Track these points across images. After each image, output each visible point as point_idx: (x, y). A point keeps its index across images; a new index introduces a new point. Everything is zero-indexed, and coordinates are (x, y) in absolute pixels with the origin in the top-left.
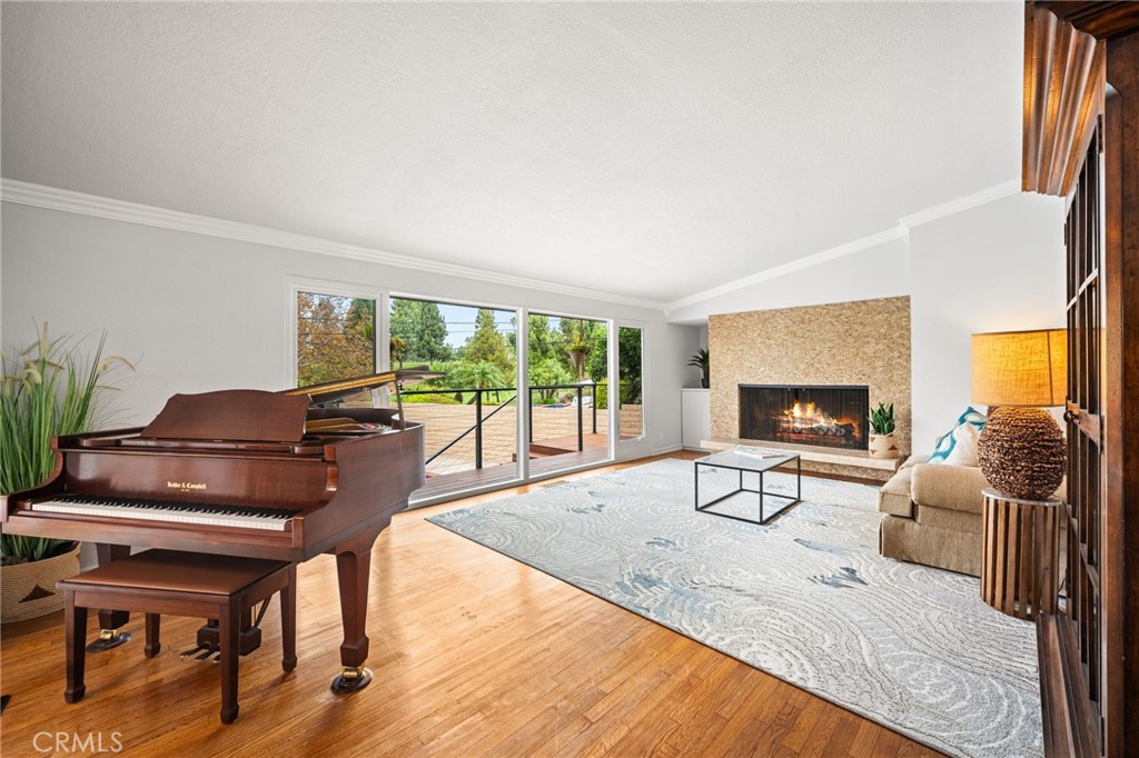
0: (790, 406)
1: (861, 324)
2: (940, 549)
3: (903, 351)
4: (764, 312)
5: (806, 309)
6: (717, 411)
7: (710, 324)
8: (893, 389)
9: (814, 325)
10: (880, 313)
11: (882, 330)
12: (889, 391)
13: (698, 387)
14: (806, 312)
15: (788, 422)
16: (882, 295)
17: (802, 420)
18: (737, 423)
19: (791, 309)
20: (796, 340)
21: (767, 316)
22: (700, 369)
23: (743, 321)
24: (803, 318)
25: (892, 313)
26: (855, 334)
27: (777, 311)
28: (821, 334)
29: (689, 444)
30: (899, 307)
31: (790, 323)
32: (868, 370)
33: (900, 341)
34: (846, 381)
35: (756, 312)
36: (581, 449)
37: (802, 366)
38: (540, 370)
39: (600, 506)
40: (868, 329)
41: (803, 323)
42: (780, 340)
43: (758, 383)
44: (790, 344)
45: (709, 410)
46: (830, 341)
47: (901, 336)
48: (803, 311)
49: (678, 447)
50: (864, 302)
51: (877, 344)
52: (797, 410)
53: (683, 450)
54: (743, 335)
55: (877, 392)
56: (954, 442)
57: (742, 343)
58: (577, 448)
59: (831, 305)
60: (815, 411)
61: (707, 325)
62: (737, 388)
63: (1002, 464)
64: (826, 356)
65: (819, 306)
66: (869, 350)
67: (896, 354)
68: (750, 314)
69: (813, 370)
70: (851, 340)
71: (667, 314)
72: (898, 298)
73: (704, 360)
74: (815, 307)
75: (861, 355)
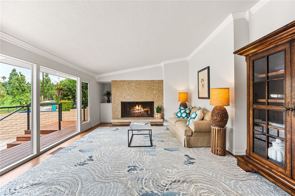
0: (136, 106)
1: (153, 86)
2: (197, 142)
3: (161, 93)
4: (129, 81)
5: (140, 81)
6: (114, 110)
7: (112, 83)
8: (159, 102)
9: (142, 86)
10: (157, 84)
11: (157, 88)
12: (158, 102)
13: (106, 103)
14: (140, 82)
15: (135, 110)
16: (157, 79)
17: (138, 110)
18: (120, 113)
19: (136, 81)
20: (137, 89)
21: (129, 82)
22: (107, 97)
23: (122, 83)
24: (139, 83)
25: (159, 84)
26: (151, 88)
27: (132, 81)
28: (144, 88)
29: (102, 121)
30: (160, 83)
31: (136, 85)
32: (154, 98)
33: (161, 90)
34: (149, 100)
35: (126, 81)
36: (60, 129)
37: (139, 96)
38: (22, 97)
39: (91, 157)
40: (154, 87)
41: (139, 85)
42: (133, 89)
43: (127, 101)
44: (136, 90)
45: (111, 109)
46: (146, 90)
47: (161, 89)
48: (139, 81)
49: (98, 123)
50: (153, 81)
51: (156, 91)
52: (137, 107)
53: (101, 123)
54: (122, 87)
55: (156, 103)
56: (196, 115)
57: (122, 89)
58: (58, 129)
59: (146, 80)
60: (141, 107)
61: (111, 84)
62: (120, 103)
63: (221, 120)
64: (145, 94)
65: (143, 81)
66: (154, 92)
67: (160, 94)
68: (125, 81)
69: (142, 98)
70: (150, 90)
71: (96, 79)
72: (160, 80)
73: (109, 94)
74: (142, 81)
75: (153, 94)
